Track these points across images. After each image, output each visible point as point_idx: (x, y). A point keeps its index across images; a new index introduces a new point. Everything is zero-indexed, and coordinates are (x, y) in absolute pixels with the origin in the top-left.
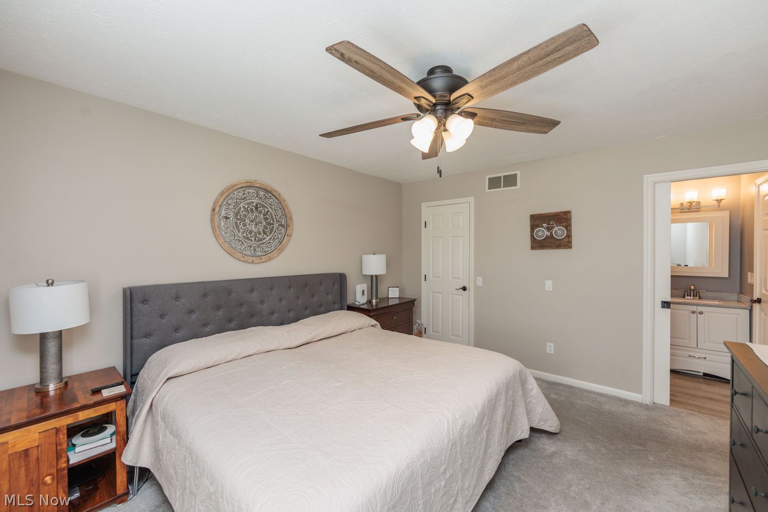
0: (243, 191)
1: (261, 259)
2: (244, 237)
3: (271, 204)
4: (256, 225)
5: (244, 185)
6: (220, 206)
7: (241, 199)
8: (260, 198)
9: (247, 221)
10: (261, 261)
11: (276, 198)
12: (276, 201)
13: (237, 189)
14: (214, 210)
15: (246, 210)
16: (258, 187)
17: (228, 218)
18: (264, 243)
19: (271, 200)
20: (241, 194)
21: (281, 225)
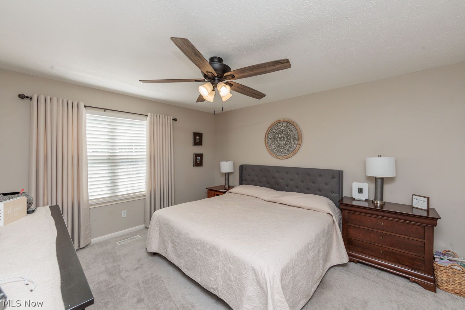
0: (277, 125)
1: (284, 157)
2: (277, 147)
3: (289, 129)
4: (282, 140)
5: (277, 123)
6: (268, 134)
7: (276, 129)
8: (284, 127)
9: (278, 139)
10: (284, 158)
11: (292, 125)
12: (293, 126)
13: (274, 126)
14: (265, 136)
15: (278, 134)
16: (283, 122)
17: (271, 139)
18: (286, 149)
19: (290, 126)
20: (276, 127)
21: (295, 139)
